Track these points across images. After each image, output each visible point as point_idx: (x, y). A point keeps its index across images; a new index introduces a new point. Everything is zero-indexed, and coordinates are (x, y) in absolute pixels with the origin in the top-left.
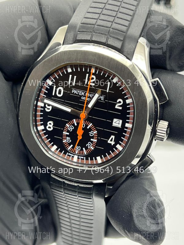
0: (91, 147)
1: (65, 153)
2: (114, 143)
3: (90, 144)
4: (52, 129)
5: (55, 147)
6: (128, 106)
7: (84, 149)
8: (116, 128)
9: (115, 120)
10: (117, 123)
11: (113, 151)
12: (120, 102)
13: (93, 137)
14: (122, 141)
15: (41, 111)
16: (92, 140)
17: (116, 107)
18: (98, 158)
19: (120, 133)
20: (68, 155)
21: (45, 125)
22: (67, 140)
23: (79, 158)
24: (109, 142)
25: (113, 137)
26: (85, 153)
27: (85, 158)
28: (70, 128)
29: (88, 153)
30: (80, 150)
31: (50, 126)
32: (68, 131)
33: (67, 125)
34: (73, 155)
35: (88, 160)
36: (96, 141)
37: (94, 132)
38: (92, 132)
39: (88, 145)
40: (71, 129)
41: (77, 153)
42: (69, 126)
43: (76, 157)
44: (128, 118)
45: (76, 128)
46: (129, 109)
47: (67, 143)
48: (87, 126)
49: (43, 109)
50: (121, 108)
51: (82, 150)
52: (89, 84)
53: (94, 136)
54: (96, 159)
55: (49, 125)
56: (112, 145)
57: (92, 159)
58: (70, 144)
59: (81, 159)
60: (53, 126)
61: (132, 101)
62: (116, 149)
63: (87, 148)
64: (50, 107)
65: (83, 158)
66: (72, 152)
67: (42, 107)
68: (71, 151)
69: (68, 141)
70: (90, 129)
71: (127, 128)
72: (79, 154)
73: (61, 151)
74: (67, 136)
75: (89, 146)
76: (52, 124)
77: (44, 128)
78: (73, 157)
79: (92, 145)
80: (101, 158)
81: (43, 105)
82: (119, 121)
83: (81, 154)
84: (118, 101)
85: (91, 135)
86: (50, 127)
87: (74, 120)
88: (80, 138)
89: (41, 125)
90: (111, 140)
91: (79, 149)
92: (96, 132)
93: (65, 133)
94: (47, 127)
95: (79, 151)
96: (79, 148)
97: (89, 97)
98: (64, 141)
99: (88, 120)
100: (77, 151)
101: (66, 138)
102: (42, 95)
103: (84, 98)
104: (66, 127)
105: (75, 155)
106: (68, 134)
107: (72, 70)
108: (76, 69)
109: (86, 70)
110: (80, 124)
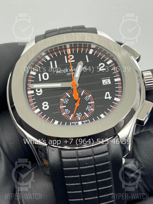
0: (91, 109)
1: (68, 124)
2: (111, 97)
3: (90, 107)
4: (48, 107)
5: (56, 122)
6: (110, 66)
7: (85, 113)
8: (107, 86)
9: (104, 81)
11: (113, 105)
12: (102, 65)
13: (89, 101)
14: (117, 93)
15: (33, 98)
16: (89, 103)
18: (102, 116)
20: (72, 124)
21: (40, 107)
22: (66, 112)
23: (84, 123)
24: (106, 98)
25: (108, 93)
26: (88, 116)
27: (89, 120)
28: (65, 101)
29: (90, 115)
30: (81, 115)
31: (46, 106)
33: (61, 100)
34: (77, 123)
35: (93, 121)
36: (94, 102)
37: (89, 96)
38: (87, 97)
39: (87, 109)
40: (67, 101)
41: (79, 119)
42: (63, 100)
43: (80, 123)
44: (115, 75)
47: (67, 114)
48: (80, 94)
49: (34, 95)
51: (83, 115)
52: (69, 61)
53: (90, 99)
54: (100, 117)
55: (44, 106)
56: (110, 99)
57: (96, 119)
58: (70, 115)
60: (48, 105)
61: (112, 61)
62: (115, 101)
64: (41, 91)
65: (87, 121)
66: (75, 120)
67: (32, 94)
68: (73, 120)
70: (84, 95)
71: (117, 82)
72: (82, 119)
73: (63, 123)
74: (65, 108)
75: (89, 109)
77: (39, 110)
79: (91, 107)
80: (105, 114)
81: (32, 92)
82: (107, 81)
83: (84, 119)
84: (100, 65)
85: (87, 99)
86: (46, 107)
87: (67, 93)
88: (77, 105)
89: (37, 108)
90: (108, 96)
92: (91, 95)
93: (62, 107)
94: (43, 108)
95: (81, 117)
96: (80, 114)
98: (63, 114)
100: (79, 117)
101: (65, 111)
104: (61, 102)
105: (78, 122)
106: (65, 106)
107: (50, 57)
108: (54, 56)
109: (62, 53)
110: (73, 95)
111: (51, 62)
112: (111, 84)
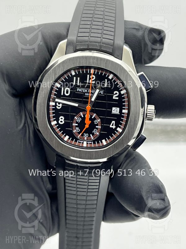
0: (97, 133)
1: (76, 141)
2: (115, 127)
3: (96, 131)
4: (63, 122)
5: (67, 137)
6: (123, 96)
7: (91, 135)
8: (115, 115)
9: (114, 108)
10: (115, 110)
11: (115, 134)
12: (116, 94)
13: (97, 125)
14: (121, 124)
15: (53, 109)
16: (97, 127)
17: (114, 98)
18: (104, 141)
19: (118, 119)
20: (79, 142)
21: (57, 120)
22: (76, 130)
23: (88, 143)
24: (111, 126)
25: (114, 122)
26: (93, 138)
29: (95, 138)
31: (62, 120)
32: (77, 123)
33: (75, 117)
35: (95, 143)
36: (100, 127)
37: (98, 121)
38: (96, 120)
39: (94, 132)
40: (79, 120)
41: (85, 139)
42: (77, 118)
43: (85, 143)
44: (124, 106)
45: (83, 119)
46: (124, 98)
47: (77, 132)
48: (91, 116)
49: (54, 107)
50: (117, 98)
51: (89, 136)
52: (90, 82)
53: (98, 123)
54: (102, 142)
55: (60, 120)
56: (114, 128)
57: (98, 143)
58: (79, 133)
59: (90, 143)
60: (64, 120)
61: (126, 92)
62: (117, 131)
63: (93, 134)
64: (61, 105)
65: (91, 142)
66: (82, 139)
67: (53, 106)
68: (80, 138)
69: (78, 131)
70: (95, 119)
71: (124, 113)
72: (88, 140)
73: (72, 140)
74: (76, 126)
75: (95, 132)
76: (63, 119)
77: (56, 123)
78: (83, 143)
79: (98, 131)
80: (106, 140)
81: (54, 104)
83: (89, 140)
84: (114, 93)
85: (96, 123)
86: (61, 122)
87: (81, 113)
88: (87, 126)
89: (54, 120)
90: (113, 125)
91: (87, 136)
92: (100, 120)
93: (74, 124)
94: (59, 122)
97: (91, 93)
98: (74, 131)
99: (92, 111)
100: (86, 138)
101: (76, 129)
102: (53, 96)
103: (87, 94)
104: (75, 120)
105: (84, 142)
106: (77, 125)
107: (75, 73)
108: (79, 72)
109: (87, 71)
110: (86, 116)
111: (75, 78)
112: (119, 114)
